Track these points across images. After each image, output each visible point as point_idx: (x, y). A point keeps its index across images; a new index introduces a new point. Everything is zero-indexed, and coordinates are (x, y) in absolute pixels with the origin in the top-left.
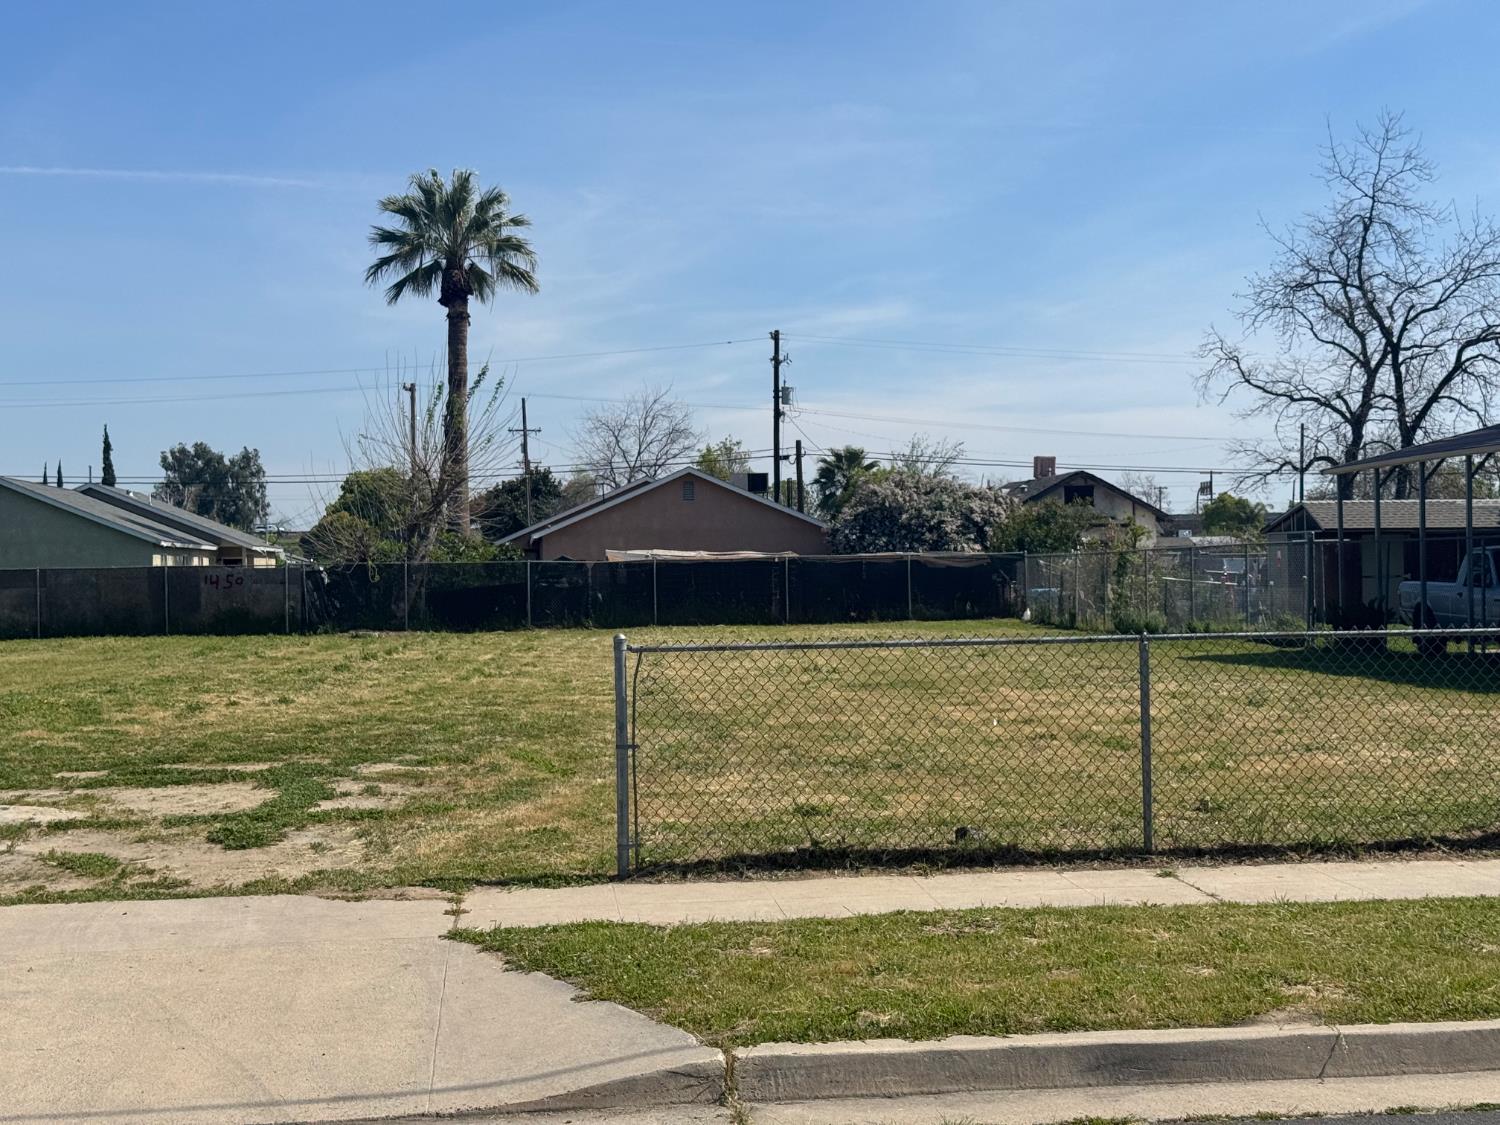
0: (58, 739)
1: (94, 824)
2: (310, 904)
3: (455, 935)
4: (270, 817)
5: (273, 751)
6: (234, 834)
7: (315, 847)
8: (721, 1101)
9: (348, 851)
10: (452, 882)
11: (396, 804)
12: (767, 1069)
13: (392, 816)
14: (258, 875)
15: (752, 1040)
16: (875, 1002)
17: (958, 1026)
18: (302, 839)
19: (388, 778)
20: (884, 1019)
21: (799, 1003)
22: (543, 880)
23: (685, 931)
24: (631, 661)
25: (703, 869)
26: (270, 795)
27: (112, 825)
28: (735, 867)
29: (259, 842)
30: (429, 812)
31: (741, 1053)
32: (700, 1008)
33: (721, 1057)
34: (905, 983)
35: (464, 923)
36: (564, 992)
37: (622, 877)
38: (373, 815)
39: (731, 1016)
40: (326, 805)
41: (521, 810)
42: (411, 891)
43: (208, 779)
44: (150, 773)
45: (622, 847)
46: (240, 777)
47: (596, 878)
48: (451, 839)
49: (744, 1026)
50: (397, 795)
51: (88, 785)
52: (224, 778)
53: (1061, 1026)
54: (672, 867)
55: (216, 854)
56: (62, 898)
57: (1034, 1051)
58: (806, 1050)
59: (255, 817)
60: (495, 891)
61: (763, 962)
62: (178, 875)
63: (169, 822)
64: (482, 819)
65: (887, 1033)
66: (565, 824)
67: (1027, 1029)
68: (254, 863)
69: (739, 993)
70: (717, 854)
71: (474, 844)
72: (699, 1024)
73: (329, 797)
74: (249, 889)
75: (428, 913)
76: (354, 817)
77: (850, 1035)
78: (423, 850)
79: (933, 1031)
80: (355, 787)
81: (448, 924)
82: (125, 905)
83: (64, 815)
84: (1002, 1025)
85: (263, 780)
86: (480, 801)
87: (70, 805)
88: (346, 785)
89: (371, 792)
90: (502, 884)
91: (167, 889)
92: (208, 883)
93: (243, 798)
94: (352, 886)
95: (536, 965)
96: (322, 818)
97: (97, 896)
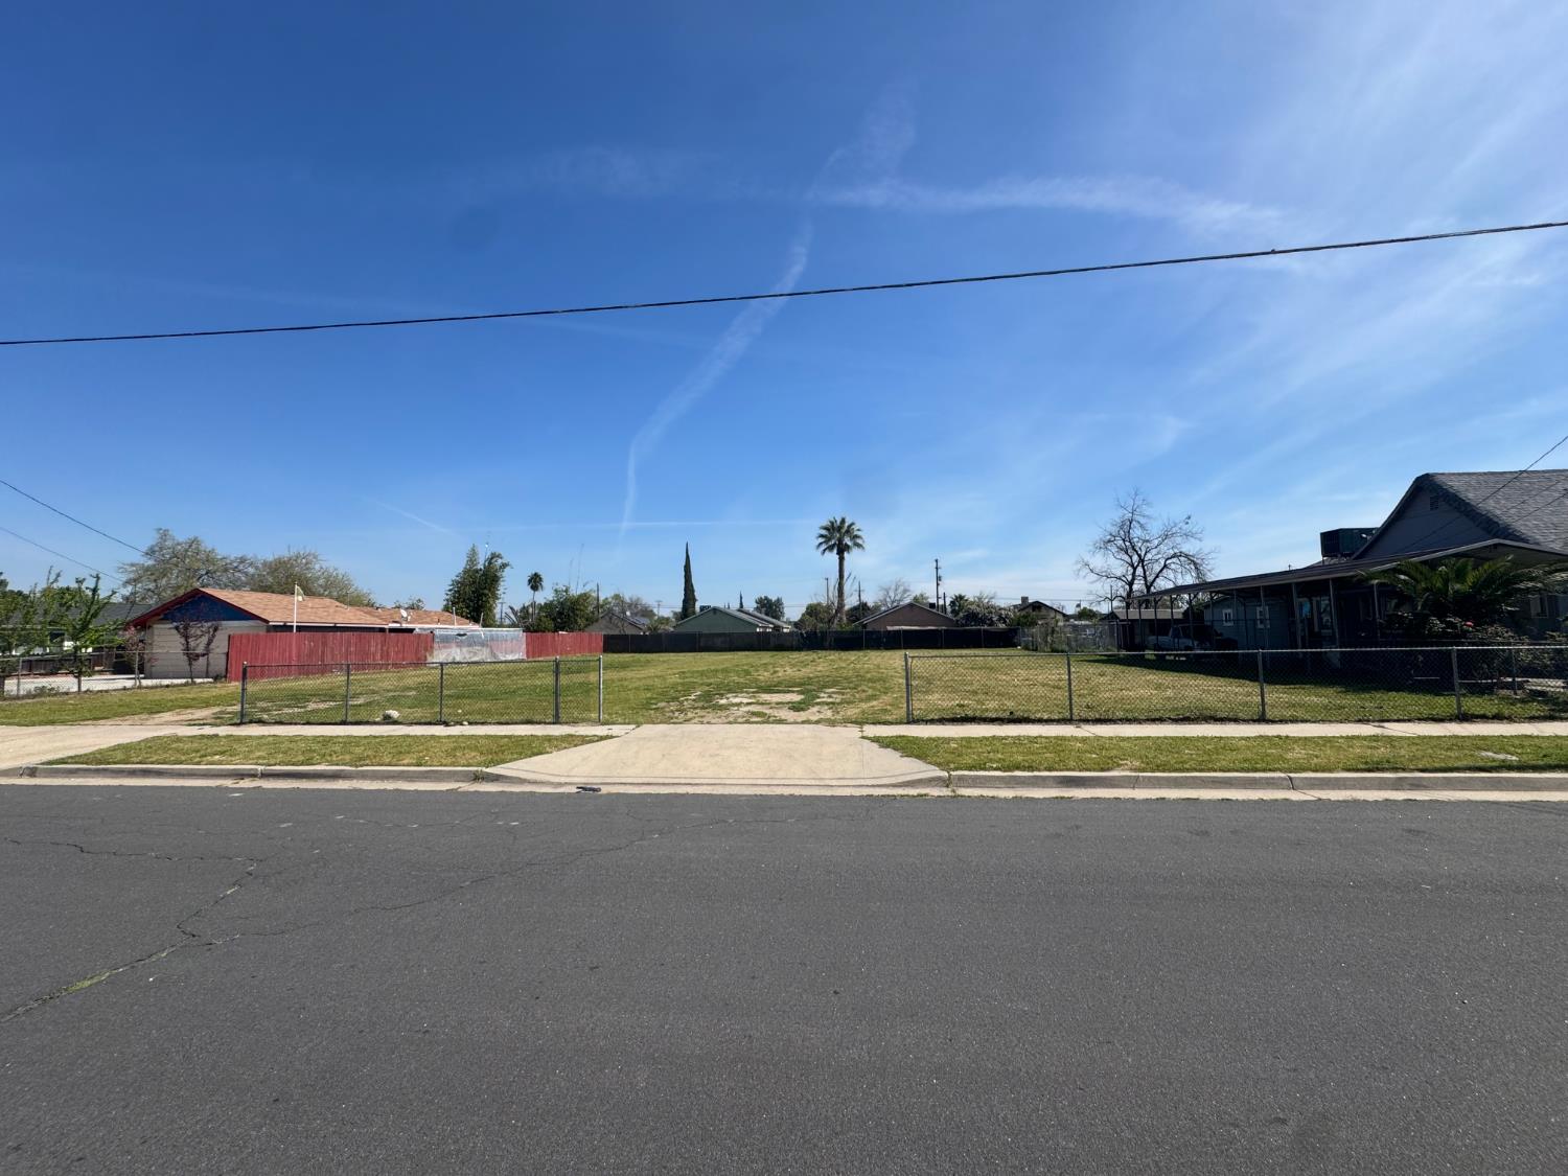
0: (742, 680)
1: (758, 703)
2: (820, 727)
3: (863, 737)
4: (804, 703)
5: (800, 685)
6: (796, 707)
7: (819, 712)
8: (947, 786)
9: (829, 714)
10: (860, 723)
11: (838, 701)
12: (960, 778)
13: (838, 704)
14: (805, 719)
15: (956, 769)
16: (991, 760)
17: (1018, 768)
18: (816, 709)
19: (833, 693)
20: (995, 766)
21: (968, 761)
22: (885, 723)
23: (930, 739)
24: (910, 660)
25: (932, 721)
26: (803, 697)
27: (762, 704)
28: (942, 721)
29: (803, 709)
30: (848, 703)
31: (952, 773)
32: (938, 760)
33: (947, 774)
34: (1000, 756)
35: (865, 734)
36: (897, 754)
37: (908, 723)
38: (833, 703)
39: (948, 763)
40: (818, 700)
41: (874, 703)
42: (849, 725)
43: (785, 692)
44: (769, 690)
45: (908, 714)
46: (793, 692)
47: (901, 723)
48: (857, 711)
49: (952, 766)
50: (838, 698)
51: (753, 692)
52: (789, 692)
53: (1050, 770)
54: (923, 721)
55: (792, 713)
56: (756, 723)
57: (1041, 777)
58: (972, 773)
59: (800, 703)
60: (872, 726)
61: (955, 749)
62: (783, 717)
63: (778, 703)
64: (864, 706)
65: (996, 769)
66: (889, 707)
67: (1039, 770)
68: (803, 716)
69: (950, 757)
70: (936, 717)
71: (863, 712)
72: (938, 765)
73: (819, 698)
74: (803, 722)
75: (853, 732)
76: (828, 704)
77: (985, 769)
78: (849, 713)
79: (1008, 769)
80: (826, 695)
81: (860, 734)
82: (771, 725)
83: (750, 701)
84: (1030, 768)
85: (799, 693)
86: (861, 700)
87: (750, 698)
88: (822, 695)
89: (830, 697)
90: (873, 723)
91: (781, 721)
92: (792, 720)
93: (797, 698)
94: (832, 723)
95: (887, 746)
96: (818, 704)
97: (763, 722)
